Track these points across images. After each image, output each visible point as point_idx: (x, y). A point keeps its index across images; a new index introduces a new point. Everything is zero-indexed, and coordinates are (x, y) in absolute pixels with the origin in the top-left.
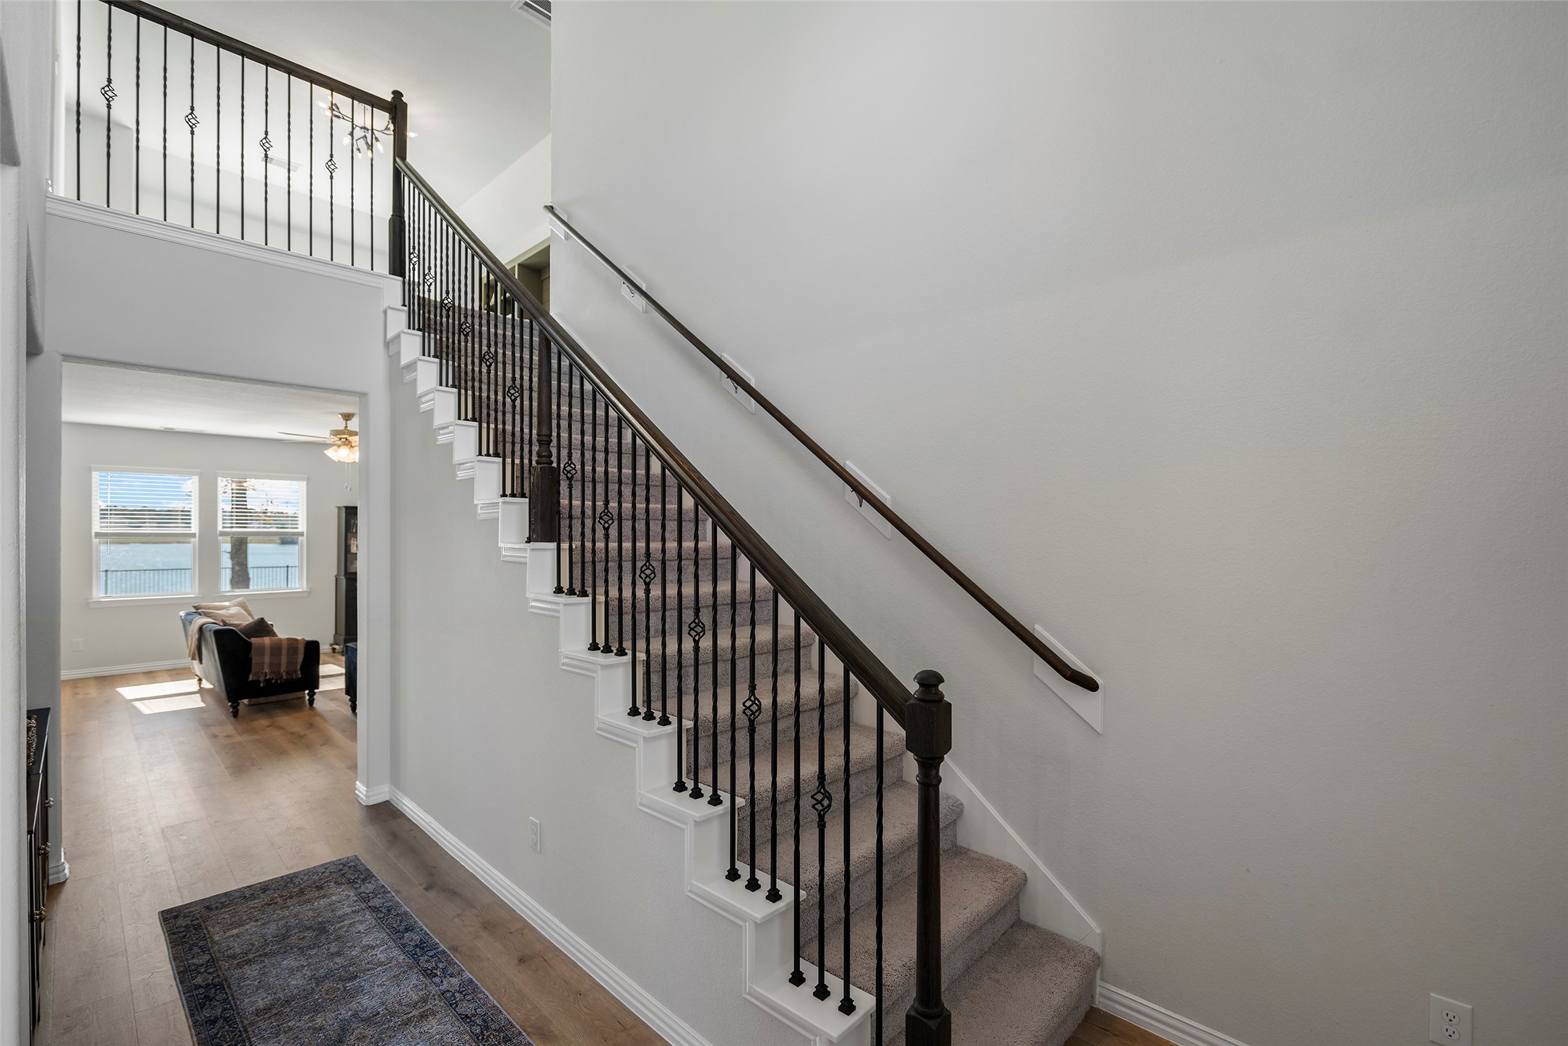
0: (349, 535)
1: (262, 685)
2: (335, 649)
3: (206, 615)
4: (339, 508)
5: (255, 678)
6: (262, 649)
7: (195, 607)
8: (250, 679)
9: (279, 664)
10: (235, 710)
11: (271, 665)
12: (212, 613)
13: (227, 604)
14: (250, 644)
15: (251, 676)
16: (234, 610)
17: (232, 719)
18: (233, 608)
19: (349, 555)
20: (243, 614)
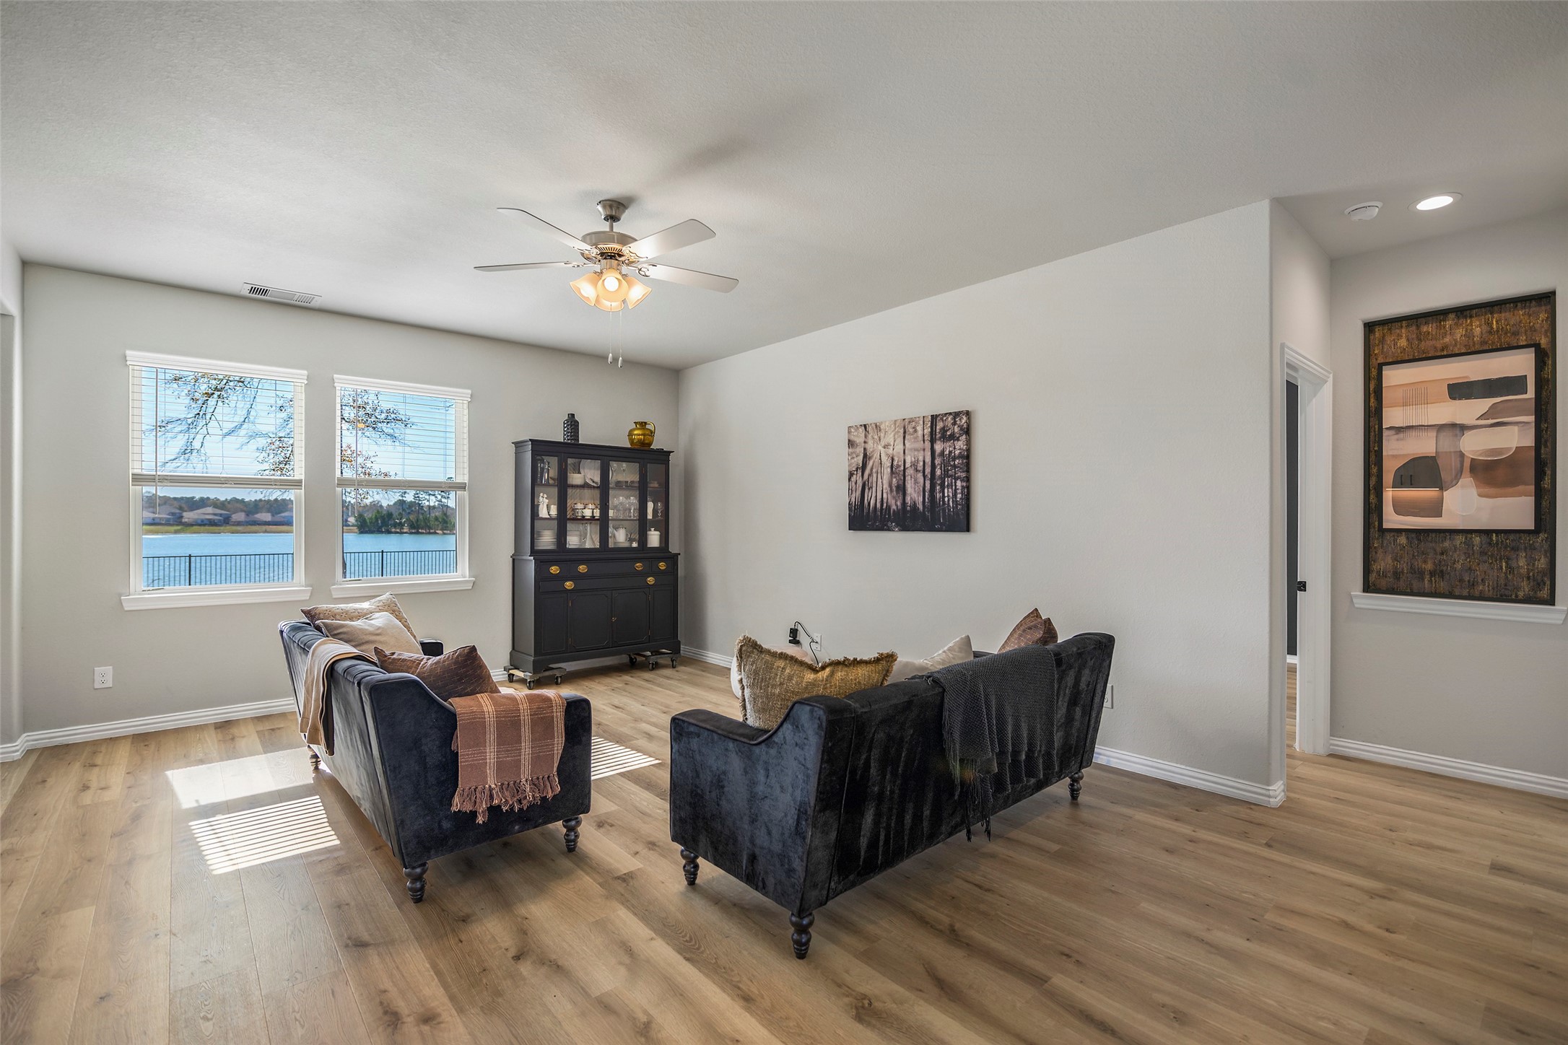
0: (537, 489)
1: (480, 820)
2: (513, 675)
3: (334, 633)
4: (518, 445)
5: (468, 808)
6: (478, 724)
7: (307, 613)
8: (454, 809)
9: (517, 764)
10: (418, 885)
11: (500, 767)
12: (342, 626)
13: (365, 605)
14: (451, 717)
15: (456, 799)
16: (380, 619)
17: (410, 905)
18: (377, 615)
19: (537, 523)
20: (401, 628)
